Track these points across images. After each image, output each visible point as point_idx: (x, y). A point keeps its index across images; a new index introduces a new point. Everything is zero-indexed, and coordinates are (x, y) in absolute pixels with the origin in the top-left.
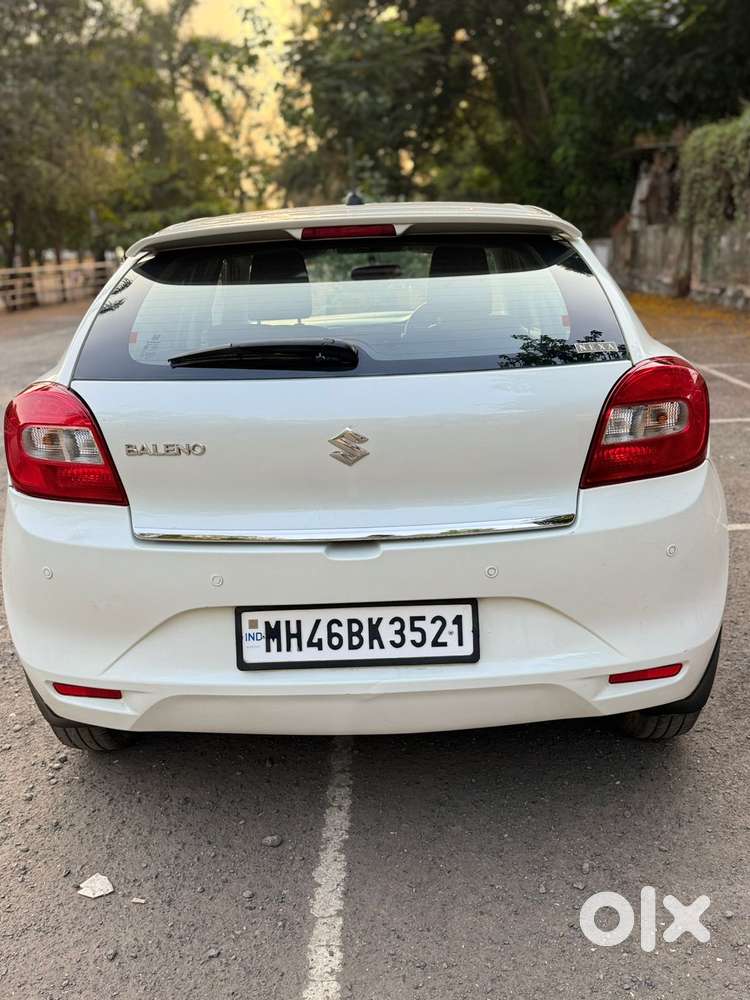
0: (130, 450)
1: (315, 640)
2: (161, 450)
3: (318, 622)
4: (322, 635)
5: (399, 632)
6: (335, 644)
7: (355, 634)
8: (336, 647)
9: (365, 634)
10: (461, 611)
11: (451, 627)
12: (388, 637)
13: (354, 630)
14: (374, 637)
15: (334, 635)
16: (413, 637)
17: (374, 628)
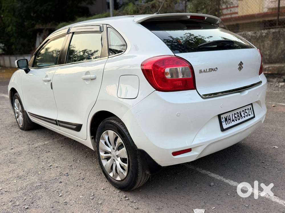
0: (201, 72)
1: (233, 120)
2: (208, 71)
3: (232, 114)
4: (234, 118)
5: (244, 114)
6: (236, 119)
7: (238, 116)
8: (236, 120)
9: (240, 116)
10: (250, 106)
11: (250, 111)
12: (243, 115)
13: (238, 115)
14: (241, 116)
15: (235, 117)
16: (246, 114)
17: (240, 114)
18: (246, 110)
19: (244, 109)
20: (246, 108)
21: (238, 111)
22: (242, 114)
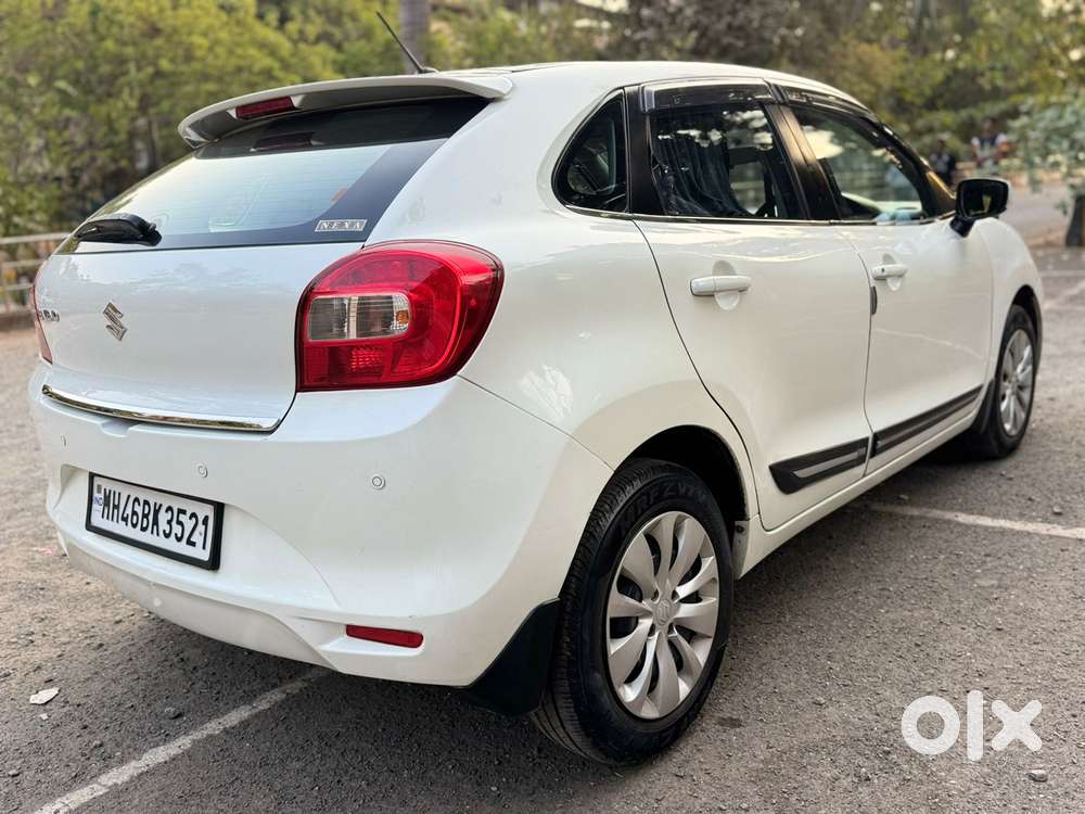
1: (125, 516)
3: (129, 497)
4: (129, 511)
5: (169, 522)
6: (134, 522)
7: (145, 516)
8: (134, 526)
9: (151, 517)
10: (209, 511)
11: (201, 528)
12: (163, 526)
13: (146, 512)
14: (156, 522)
15: (134, 513)
16: (177, 529)
17: (156, 512)
18: (184, 512)
19: (177, 504)
20: (191, 507)
21: (153, 498)
22: (163, 517)
